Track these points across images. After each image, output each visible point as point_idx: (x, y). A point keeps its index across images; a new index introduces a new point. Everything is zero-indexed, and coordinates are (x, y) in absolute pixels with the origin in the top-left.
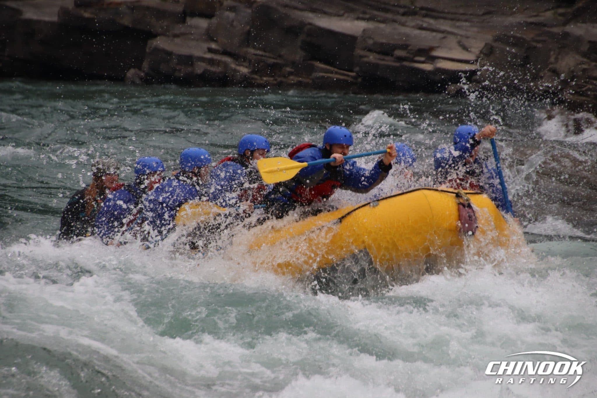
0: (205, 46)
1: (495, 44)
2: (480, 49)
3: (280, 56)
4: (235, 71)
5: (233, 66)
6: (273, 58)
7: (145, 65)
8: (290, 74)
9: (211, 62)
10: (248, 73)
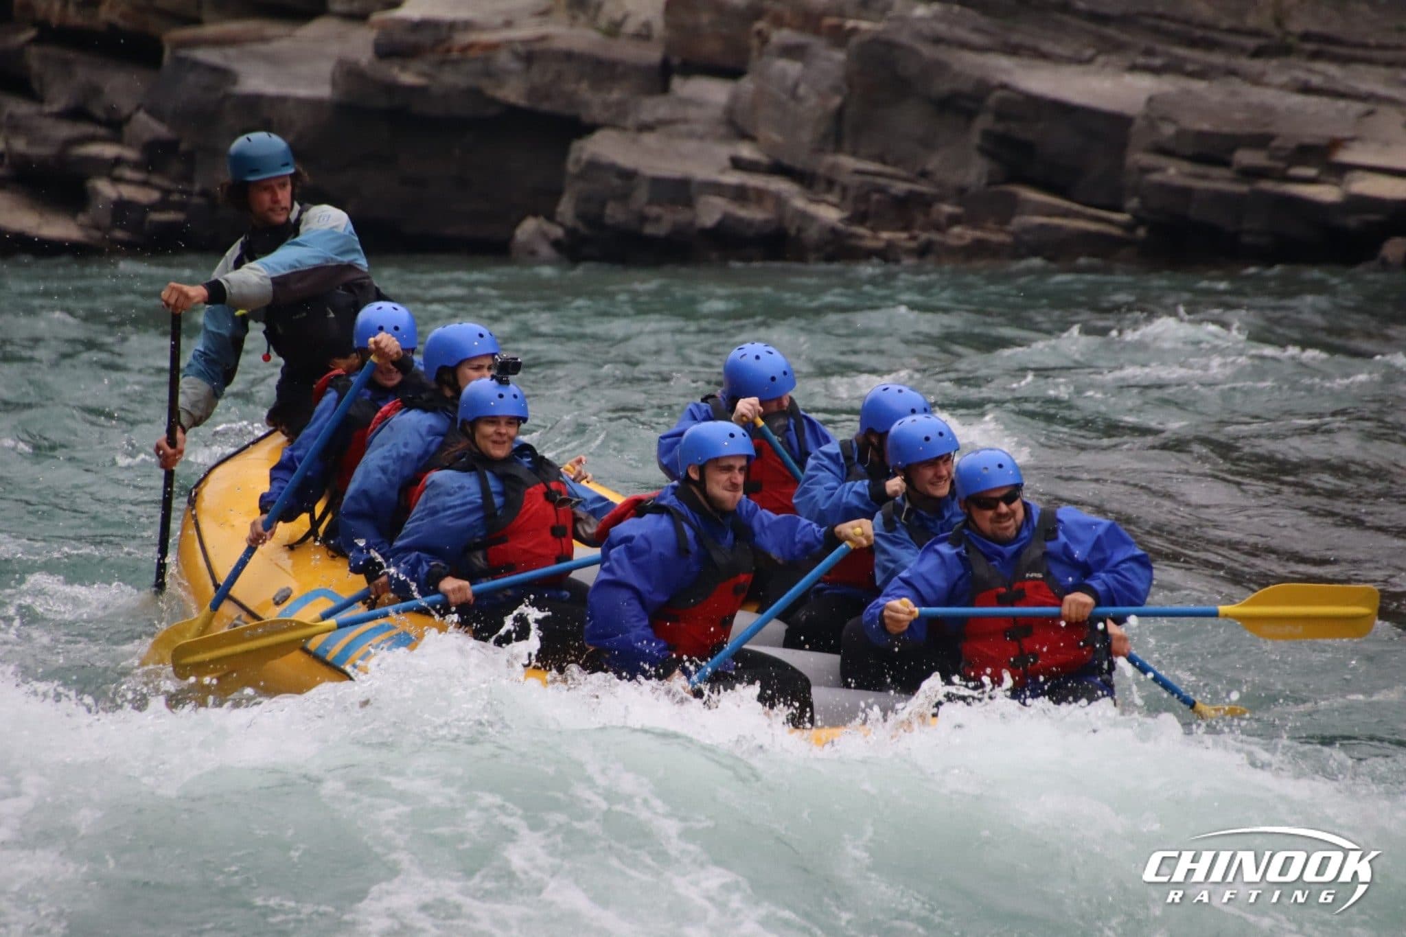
0: (724, 152)
3: (924, 175)
5: (799, 203)
6: (905, 180)
7: (566, 208)
8: (954, 220)
9: (740, 194)
10: (842, 220)
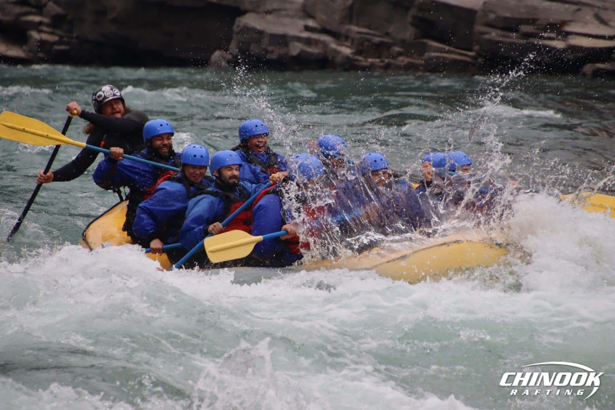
0: (301, 23)
3: (387, 34)
4: (336, 51)
5: (333, 46)
6: (379, 36)
7: (233, 46)
8: (400, 54)
9: (308, 41)
10: (352, 53)
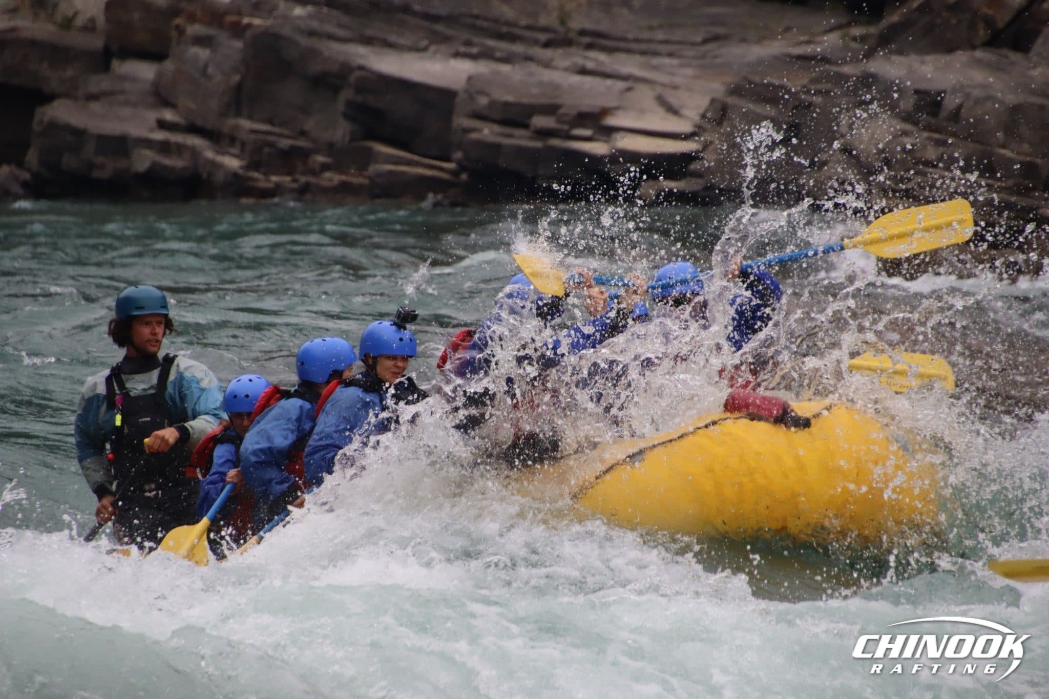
0: (152, 116)
1: (731, 100)
2: (701, 111)
3: (303, 134)
4: (213, 164)
5: (209, 154)
6: (288, 137)
7: (32, 157)
8: (325, 167)
9: (165, 148)
10: (241, 168)
